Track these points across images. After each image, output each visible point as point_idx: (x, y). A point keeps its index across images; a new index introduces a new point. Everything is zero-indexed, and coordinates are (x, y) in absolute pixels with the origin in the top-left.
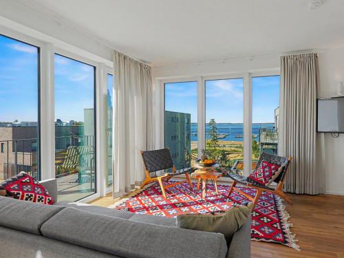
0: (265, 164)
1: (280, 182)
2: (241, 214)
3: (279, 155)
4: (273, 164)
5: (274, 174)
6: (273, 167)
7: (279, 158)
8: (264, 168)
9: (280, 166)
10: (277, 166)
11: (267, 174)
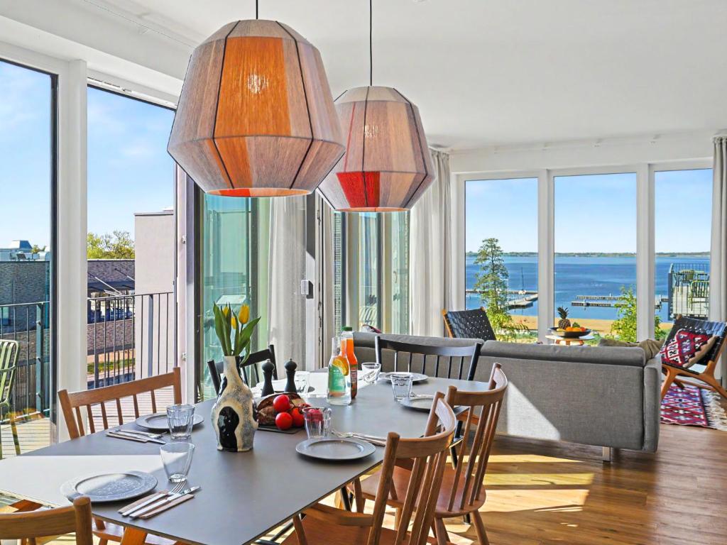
0: (682, 336)
1: (710, 362)
2: (655, 346)
3: (712, 321)
4: (698, 334)
5: (699, 349)
6: (697, 339)
7: (711, 325)
8: (680, 341)
9: (711, 336)
10: (705, 338)
11: (685, 350)
